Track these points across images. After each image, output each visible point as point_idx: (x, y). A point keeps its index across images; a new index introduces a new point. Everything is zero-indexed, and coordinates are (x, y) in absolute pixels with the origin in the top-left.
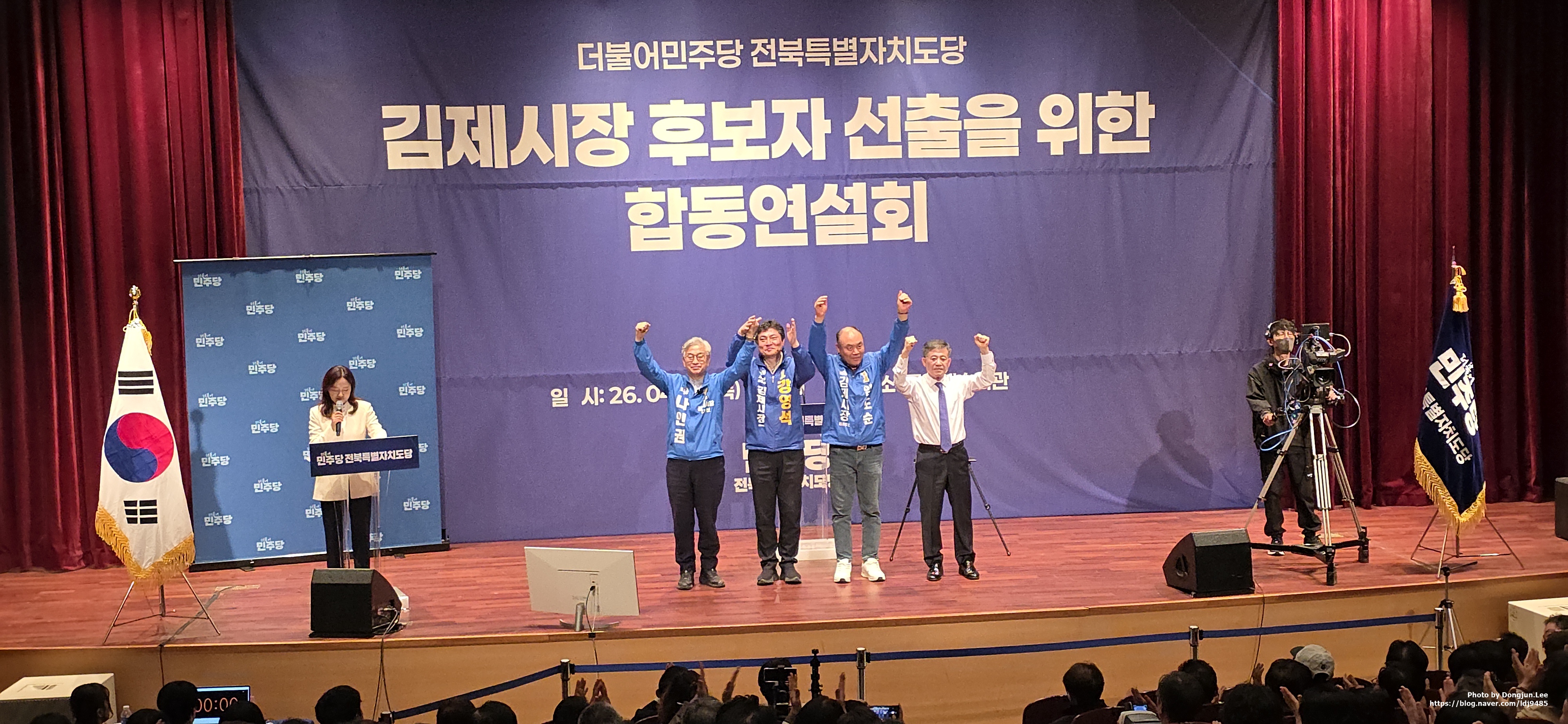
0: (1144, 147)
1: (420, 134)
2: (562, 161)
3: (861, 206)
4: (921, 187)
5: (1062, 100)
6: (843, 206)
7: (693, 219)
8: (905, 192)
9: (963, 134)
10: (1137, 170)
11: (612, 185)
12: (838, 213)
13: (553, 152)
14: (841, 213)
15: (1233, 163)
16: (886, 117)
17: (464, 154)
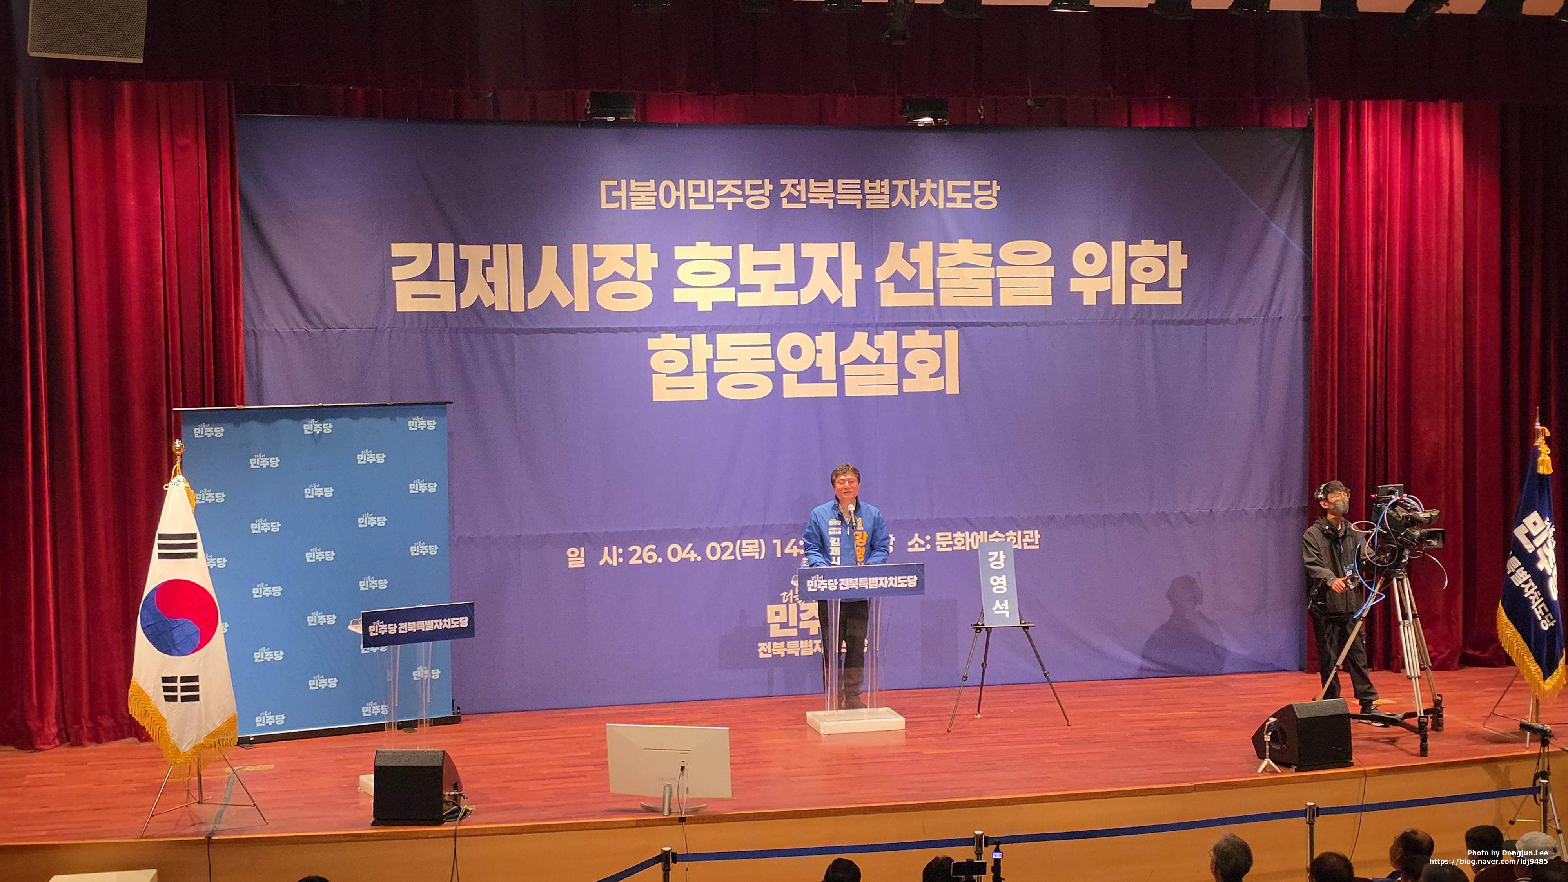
0: (1176, 298)
1: (431, 274)
2: (582, 305)
3: (891, 356)
4: (952, 335)
5: (1094, 248)
6: (873, 356)
7: (718, 368)
8: (936, 341)
9: (995, 282)
10: (1168, 322)
11: (633, 331)
12: (869, 362)
13: (573, 295)
14: (871, 363)
15: (1265, 316)
16: (918, 263)
17: (479, 296)
